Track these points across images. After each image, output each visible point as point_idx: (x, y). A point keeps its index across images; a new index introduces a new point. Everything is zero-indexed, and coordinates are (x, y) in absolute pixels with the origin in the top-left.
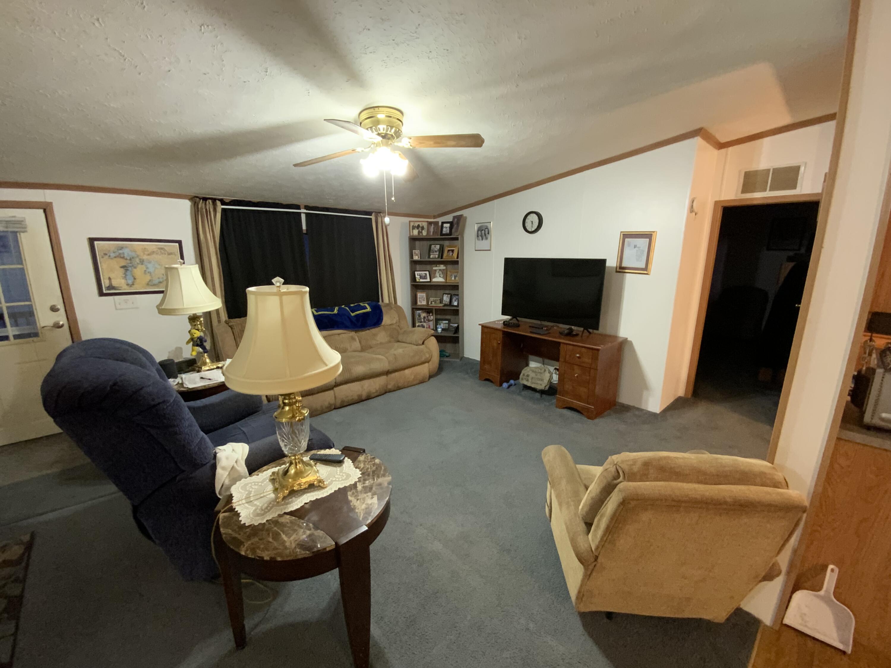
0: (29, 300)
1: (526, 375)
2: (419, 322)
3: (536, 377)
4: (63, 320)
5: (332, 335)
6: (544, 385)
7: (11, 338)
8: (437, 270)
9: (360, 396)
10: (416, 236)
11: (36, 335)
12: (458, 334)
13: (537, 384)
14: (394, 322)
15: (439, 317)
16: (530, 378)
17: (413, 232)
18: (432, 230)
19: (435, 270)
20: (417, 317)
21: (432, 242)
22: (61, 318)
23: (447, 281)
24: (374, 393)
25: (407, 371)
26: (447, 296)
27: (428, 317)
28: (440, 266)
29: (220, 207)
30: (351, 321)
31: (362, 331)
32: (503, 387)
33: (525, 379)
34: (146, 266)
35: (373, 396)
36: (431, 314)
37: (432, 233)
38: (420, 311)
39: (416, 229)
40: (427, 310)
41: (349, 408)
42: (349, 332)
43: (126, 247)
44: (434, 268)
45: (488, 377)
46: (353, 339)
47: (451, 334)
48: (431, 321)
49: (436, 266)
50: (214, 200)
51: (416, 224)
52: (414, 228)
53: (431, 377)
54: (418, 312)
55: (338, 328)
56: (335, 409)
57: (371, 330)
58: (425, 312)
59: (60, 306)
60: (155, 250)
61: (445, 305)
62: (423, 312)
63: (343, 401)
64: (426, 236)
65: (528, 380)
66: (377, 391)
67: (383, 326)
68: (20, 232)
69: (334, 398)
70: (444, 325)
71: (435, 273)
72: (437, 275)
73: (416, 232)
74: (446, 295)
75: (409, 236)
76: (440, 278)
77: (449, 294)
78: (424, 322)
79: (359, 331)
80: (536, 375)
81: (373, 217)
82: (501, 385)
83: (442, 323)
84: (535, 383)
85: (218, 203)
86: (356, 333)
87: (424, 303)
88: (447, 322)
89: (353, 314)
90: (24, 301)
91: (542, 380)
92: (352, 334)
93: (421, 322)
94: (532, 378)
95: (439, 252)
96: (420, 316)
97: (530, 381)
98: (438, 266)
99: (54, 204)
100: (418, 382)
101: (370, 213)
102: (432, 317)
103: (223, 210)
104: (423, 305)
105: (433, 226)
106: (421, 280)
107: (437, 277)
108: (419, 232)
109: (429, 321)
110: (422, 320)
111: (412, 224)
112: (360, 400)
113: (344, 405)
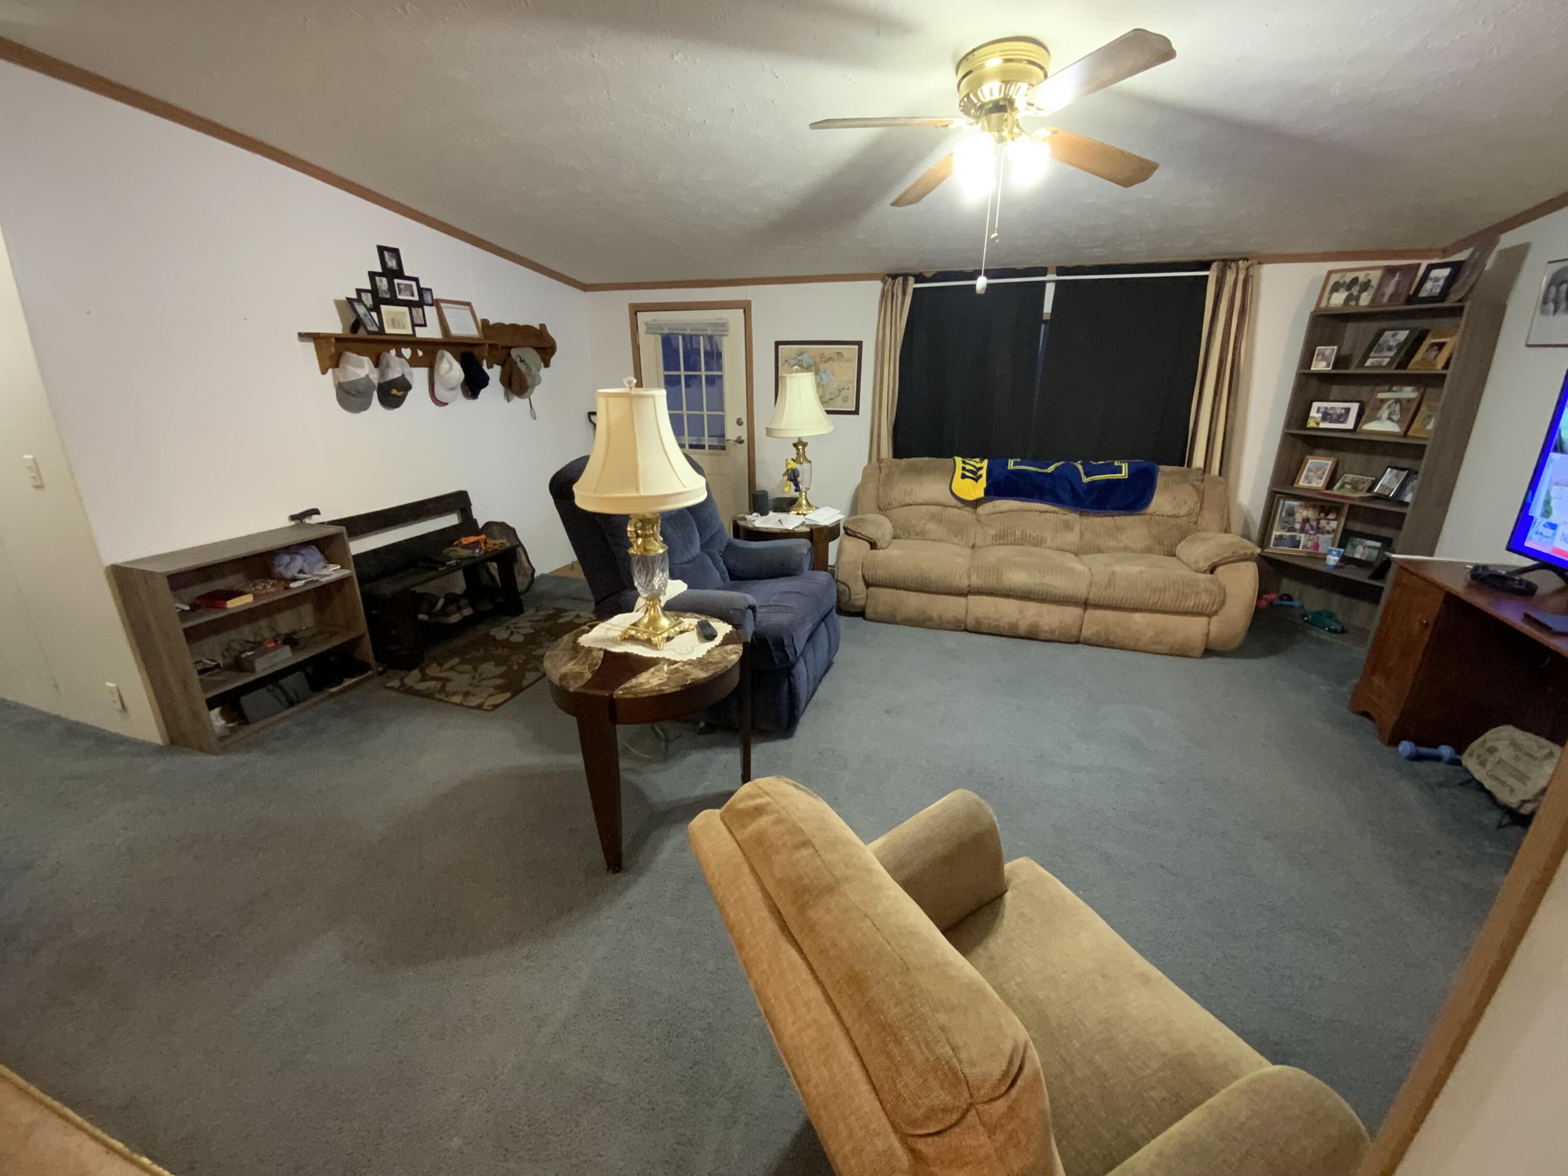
0: (722, 410)
1: (1488, 745)
2: (1283, 528)
3: (1513, 763)
4: (745, 437)
5: (1029, 511)
6: (1522, 797)
7: (707, 447)
8: (1388, 400)
9: (1014, 626)
10: (1336, 308)
11: (724, 448)
12: (1384, 583)
13: (1503, 783)
14: (1184, 510)
15: (1357, 527)
16: (1492, 760)
17: (1329, 299)
18: (1390, 289)
19: (1383, 401)
20: (1280, 514)
21: (1384, 324)
22: (743, 432)
23: (1410, 433)
24: (1046, 632)
25: (1138, 616)
26: (1397, 476)
27: (1318, 521)
28: (1400, 391)
29: (912, 285)
30: (1074, 491)
31: (1096, 515)
32: (1397, 751)
33: (1479, 757)
34: (821, 377)
35: (1043, 636)
36: (1331, 516)
37: (1386, 298)
38: (1295, 503)
39: (1342, 289)
40: (1319, 504)
41: (985, 639)
42: (1064, 512)
43: (806, 352)
44: (1381, 396)
45: (1366, 709)
46: (1068, 526)
47: (1362, 576)
48: (1328, 532)
49: (1390, 390)
50: (905, 276)
51: (1348, 278)
52: (1336, 288)
53: (1209, 652)
54: (1288, 503)
55: (1041, 499)
56: (966, 630)
57: (1116, 518)
58: (1314, 507)
59: (745, 420)
60: (832, 356)
61: (1379, 497)
62: (1306, 507)
63: (978, 622)
64: (1369, 306)
65: (1483, 764)
66: (1053, 632)
67: (1152, 514)
68: (722, 336)
69: (965, 613)
70: (1367, 551)
71: (1379, 409)
72: (1384, 412)
73: (1338, 299)
74: (1395, 471)
75: (1312, 309)
76: (1389, 422)
77: (1403, 469)
78: (1303, 530)
79: (1088, 515)
80: (1517, 758)
81: (1212, 275)
82: (1394, 742)
83: (1361, 544)
84: (1496, 778)
85: (911, 280)
86: (1081, 515)
87: (1319, 483)
88: (1378, 544)
89: (1085, 480)
90: (718, 411)
91: (1523, 778)
92: (1072, 517)
93: (1292, 529)
94: (1500, 761)
95: (1397, 354)
96: (1291, 513)
97: (1489, 766)
98: (1394, 388)
99: (752, 303)
100: (1165, 649)
101: (1206, 265)
102: (1334, 524)
103: (915, 289)
104: (1316, 490)
105: (1397, 278)
106: (1323, 425)
107: (1379, 419)
108: (1348, 300)
109: (1319, 530)
110: (1298, 526)
111: (1335, 278)
112: (1012, 634)
113: (977, 630)
